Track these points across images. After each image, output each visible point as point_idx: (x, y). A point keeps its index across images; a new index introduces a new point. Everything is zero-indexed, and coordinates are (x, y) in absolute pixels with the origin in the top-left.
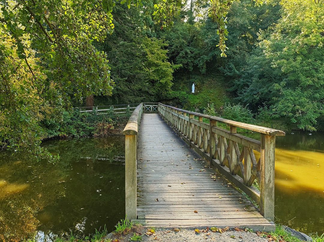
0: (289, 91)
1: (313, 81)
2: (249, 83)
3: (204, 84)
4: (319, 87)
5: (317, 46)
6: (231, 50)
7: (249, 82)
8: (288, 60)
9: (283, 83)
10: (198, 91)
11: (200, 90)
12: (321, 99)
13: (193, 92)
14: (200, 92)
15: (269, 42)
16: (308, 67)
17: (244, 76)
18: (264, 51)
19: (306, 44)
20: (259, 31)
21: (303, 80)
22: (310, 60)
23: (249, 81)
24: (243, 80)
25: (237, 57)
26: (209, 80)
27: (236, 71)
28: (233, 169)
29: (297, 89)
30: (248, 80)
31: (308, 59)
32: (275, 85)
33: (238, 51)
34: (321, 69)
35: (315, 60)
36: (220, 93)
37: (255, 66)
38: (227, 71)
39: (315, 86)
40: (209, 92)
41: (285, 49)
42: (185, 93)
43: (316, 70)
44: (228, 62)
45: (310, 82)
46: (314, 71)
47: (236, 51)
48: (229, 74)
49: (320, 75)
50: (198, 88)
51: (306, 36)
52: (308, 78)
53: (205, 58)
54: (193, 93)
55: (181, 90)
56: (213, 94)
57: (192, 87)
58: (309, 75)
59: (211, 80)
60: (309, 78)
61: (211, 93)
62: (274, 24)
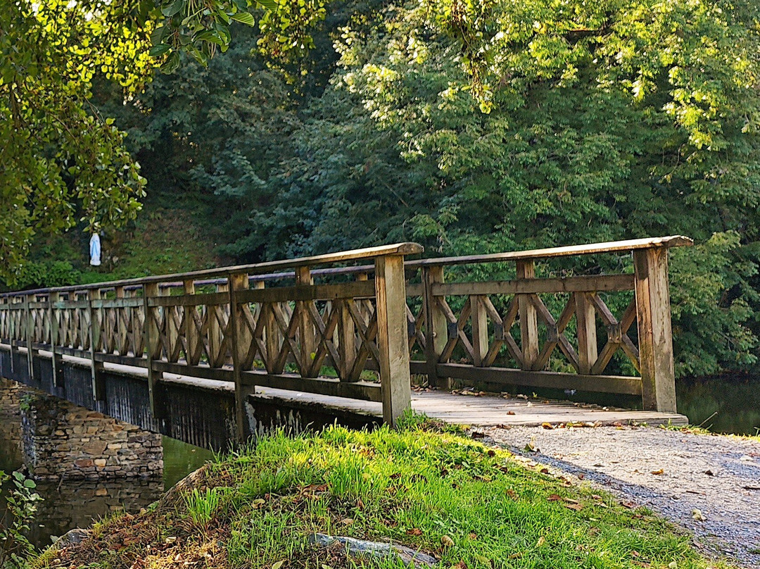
0: (473, 240)
1: (556, 200)
2: (308, 222)
3: (137, 233)
4: (578, 219)
5: (556, 79)
6: (231, 105)
7: (307, 217)
8: (458, 130)
9: (448, 212)
10: (115, 259)
11: (123, 253)
12: (589, 263)
13: (95, 261)
14: (124, 261)
15: (386, 74)
16: (532, 154)
17: (287, 195)
18: (369, 105)
19: (517, 75)
20: (344, 36)
21: (520, 199)
22: (536, 130)
23: (305, 213)
24: (285, 211)
25: (253, 129)
26: (152, 216)
27: (256, 178)
28: (531, 358)
29: (500, 229)
30: (301, 209)
31: (530, 126)
32: (421, 221)
33: (255, 109)
34: (579, 157)
35: (556, 128)
36: (198, 261)
37: (333, 159)
38: (222, 179)
39: (564, 216)
40: (155, 258)
41: (448, 93)
42: (67, 265)
43: (563, 163)
44: (222, 148)
45: (545, 206)
46: (554, 166)
47: (248, 107)
48: (229, 190)
49: (579, 179)
50: (112, 245)
51: (515, 46)
52: (535, 192)
53: (138, 140)
54: (94, 266)
55: (49, 256)
56: (172, 266)
57: (91, 244)
58: (536, 180)
59: (159, 215)
60: (540, 191)
61: (164, 261)
62: (392, 8)
